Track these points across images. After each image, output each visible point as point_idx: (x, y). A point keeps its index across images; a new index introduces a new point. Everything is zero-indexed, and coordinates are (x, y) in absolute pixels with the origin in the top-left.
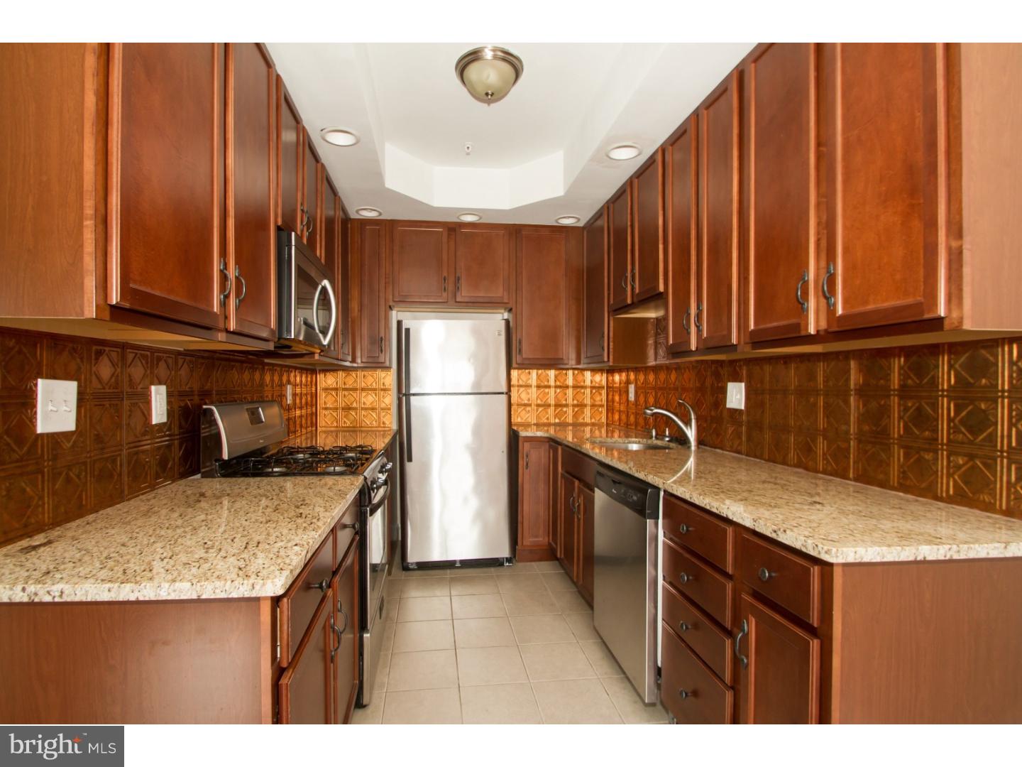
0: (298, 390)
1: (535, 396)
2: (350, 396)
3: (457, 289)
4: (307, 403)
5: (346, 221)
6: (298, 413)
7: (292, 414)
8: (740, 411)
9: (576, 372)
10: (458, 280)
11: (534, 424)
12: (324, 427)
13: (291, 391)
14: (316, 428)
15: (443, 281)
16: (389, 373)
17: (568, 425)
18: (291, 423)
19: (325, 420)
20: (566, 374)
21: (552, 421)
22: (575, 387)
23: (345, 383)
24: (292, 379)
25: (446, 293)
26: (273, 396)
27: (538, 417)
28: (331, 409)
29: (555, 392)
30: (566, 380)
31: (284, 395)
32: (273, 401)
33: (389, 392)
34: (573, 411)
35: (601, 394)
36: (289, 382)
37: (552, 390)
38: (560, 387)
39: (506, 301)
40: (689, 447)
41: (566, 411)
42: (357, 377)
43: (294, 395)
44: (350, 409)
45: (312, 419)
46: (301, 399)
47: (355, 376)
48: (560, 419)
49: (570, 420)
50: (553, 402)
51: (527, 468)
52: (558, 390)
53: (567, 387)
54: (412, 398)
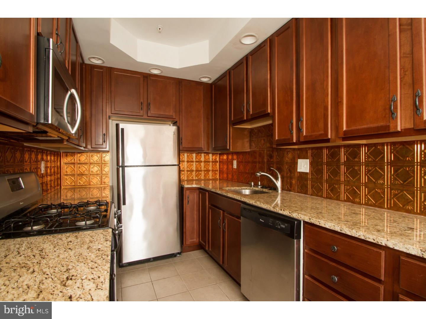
0: (49, 165)
1: (186, 167)
2: (83, 167)
3: (148, 108)
4: (54, 172)
5: (83, 64)
6: (49, 178)
7: (45, 179)
8: (306, 173)
9: (205, 154)
10: (149, 105)
11: (186, 180)
12: (66, 186)
13: (44, 165)
14: (61, 187)
15: (141, 104)
16: (107, 154)
17: (202, 180)
18: (44, 185)
19: (67, 182)
20: (201, 155)
21: (194, 178)
22: (205, 162)
23: (79, 160)
24: (45, 157)
25: (142, 111)
26: (30, 169)
27: (187, 176)
28: (70, 175)
29: (196, 164)
30: (201, 158)
31: (39, 168)
32: (31, 172)
33: (107, 165)
34: (204, 173)
35: (216, 165)
36: (42, 159)
37: (194, 163)
38: (198, 162)
39: (174, 117)
40: (278, 191)
41: (201, 173)
42: (87, 156)
43: (46, 167)
44: (83, 175)
45: (58, 182)
46: (51, 170)
47: (86, 156)
48: (198, 177)
49: (203, 178)
50: (194, 169)
51: (188, 204)
52: (197, 164)
53: (201, 162)
54: (126, 168)
